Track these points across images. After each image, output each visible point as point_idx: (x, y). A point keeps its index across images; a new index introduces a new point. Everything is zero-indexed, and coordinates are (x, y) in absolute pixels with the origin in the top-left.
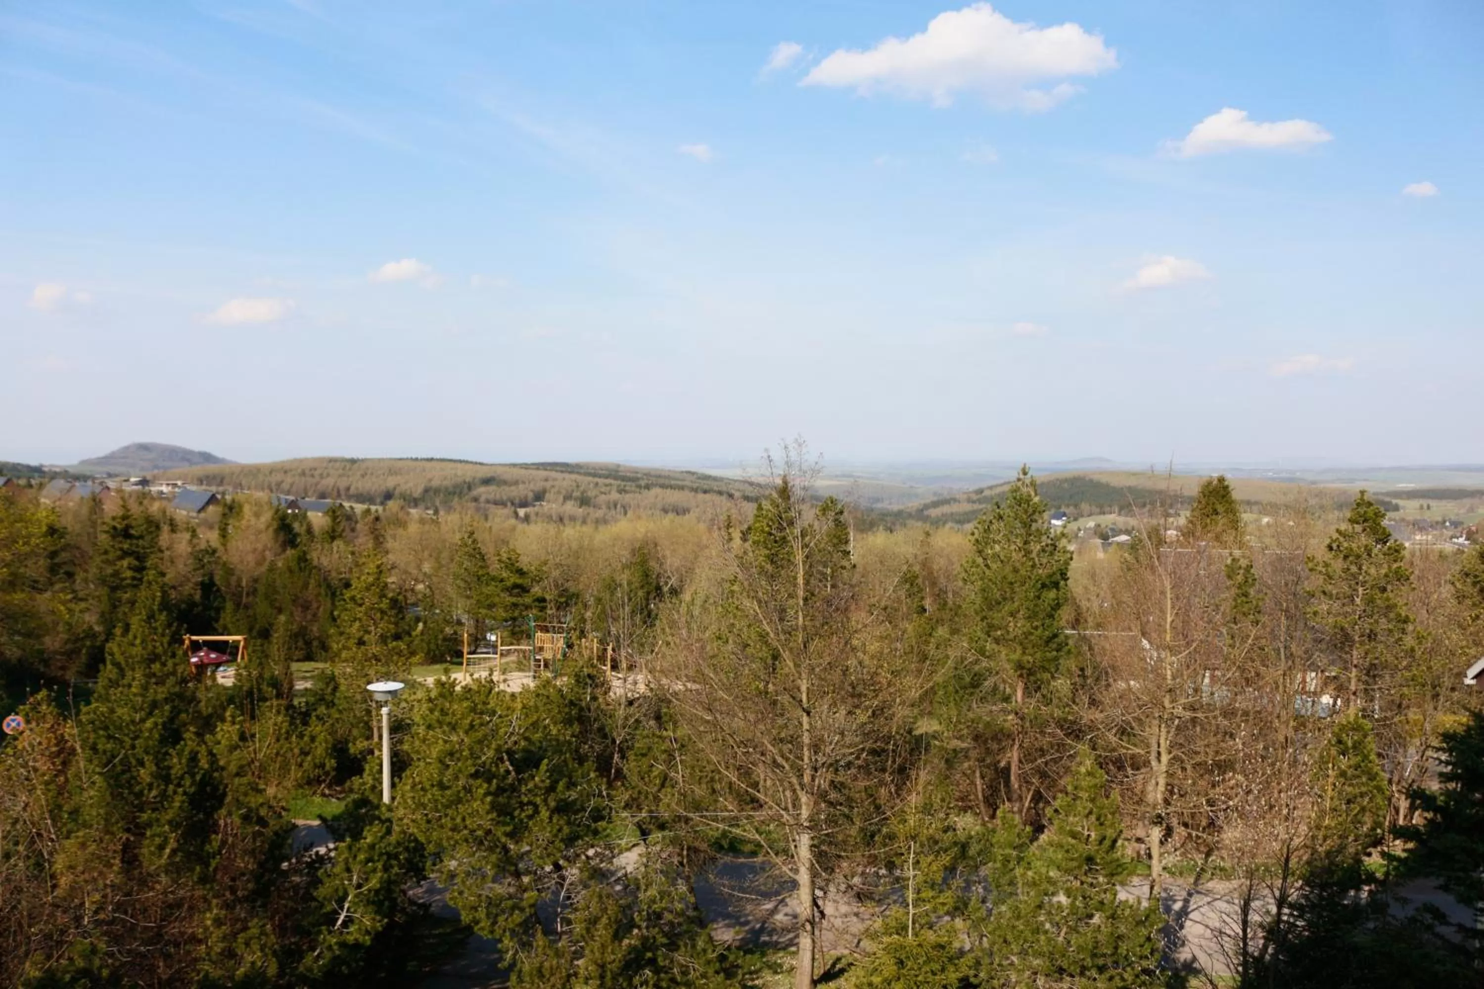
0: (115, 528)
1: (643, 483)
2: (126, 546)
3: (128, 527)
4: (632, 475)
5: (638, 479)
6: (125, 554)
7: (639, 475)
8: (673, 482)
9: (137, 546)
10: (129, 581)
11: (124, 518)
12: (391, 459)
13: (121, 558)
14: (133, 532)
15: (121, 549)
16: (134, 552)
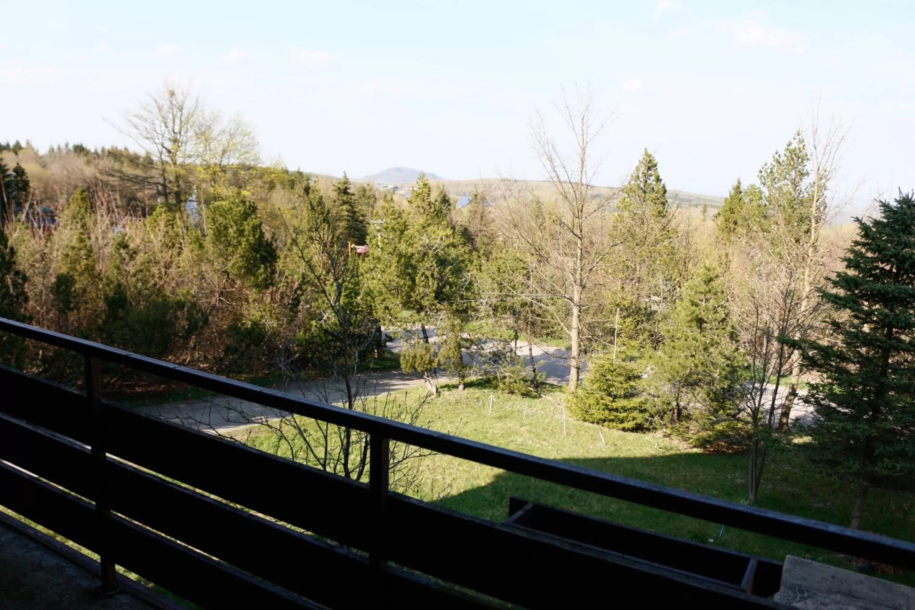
0: (339, 188)
1: (693, 203)
2: (345, 198)
3: (346, 189)
4: (687, 198)
5: (691, 201)
6: (345, 203)
7: (692, 199)
8: (714, 204)
9: (351, 199)
10: (346, 217)
11: (345, 183)
12: (538, 181)
13: (342, 205)
14: (349, 191)
15: (342, 200)
16: (349, 202)
